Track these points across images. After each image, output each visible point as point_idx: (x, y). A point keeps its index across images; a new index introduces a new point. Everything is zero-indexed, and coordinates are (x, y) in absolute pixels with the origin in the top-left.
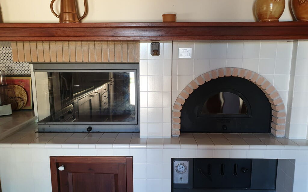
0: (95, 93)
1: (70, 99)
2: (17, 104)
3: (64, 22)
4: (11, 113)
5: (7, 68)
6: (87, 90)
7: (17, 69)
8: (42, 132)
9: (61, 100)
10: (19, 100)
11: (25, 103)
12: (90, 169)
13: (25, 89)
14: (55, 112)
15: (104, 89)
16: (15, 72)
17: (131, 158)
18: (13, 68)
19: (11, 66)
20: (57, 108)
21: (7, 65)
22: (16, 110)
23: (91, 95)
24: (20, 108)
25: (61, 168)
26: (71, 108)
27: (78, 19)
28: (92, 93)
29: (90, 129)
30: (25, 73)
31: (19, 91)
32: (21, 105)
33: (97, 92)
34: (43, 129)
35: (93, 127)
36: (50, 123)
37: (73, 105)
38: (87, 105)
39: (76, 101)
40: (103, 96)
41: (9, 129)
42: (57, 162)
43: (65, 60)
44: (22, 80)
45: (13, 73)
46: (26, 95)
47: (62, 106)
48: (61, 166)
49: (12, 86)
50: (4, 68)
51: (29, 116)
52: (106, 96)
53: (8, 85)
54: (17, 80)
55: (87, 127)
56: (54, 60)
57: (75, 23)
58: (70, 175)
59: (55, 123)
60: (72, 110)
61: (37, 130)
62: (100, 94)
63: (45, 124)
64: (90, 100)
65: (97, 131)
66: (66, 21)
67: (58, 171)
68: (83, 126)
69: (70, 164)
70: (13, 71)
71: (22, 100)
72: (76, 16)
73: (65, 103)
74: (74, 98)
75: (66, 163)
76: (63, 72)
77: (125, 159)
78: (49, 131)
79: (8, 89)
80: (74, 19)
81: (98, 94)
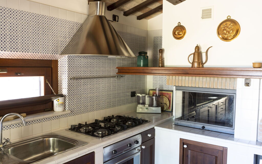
0: (213, 105)
1: (193, 108)
2: (164, 107)
3: (194, 67)
4: (161, 112)
5: (160, 86)
6: (207, 102)
7: (165, 87)
8: (176, 125)
9: (189, 108)
10: (165, 105)
11: (168, 107)
12: (201, 150)
13: (168, 99)
14: (185, 115)
15: (221, 103)
16: (164, 88)
17: (227, 148)
18: (163, 86)
19: (162, 85)
20: (186, 112)
21: (160, 84)
22: (163, 110)
23: (210, 106)
24: (165, 110)
25: (185, 146)
26: (194, 114)
27: (202, 64)
28: (211, 105)
29: (203, 127)
30: (169, 90)
31: (165, 100)
32: (165, 108)
33: (214, 104)
34: (177, 123)
35: (205, 126)
36: (181, 120)
37: (196, 112)
38: (206, 113)
39: (198, 110)
40: (220, 108)
41: (161, 120)
42: (184, 142)
43: (193, 86)
44: (168, 93)
45: (163, 89)
46: (169, 102)
47: (189, 112)
48: (185, 145)
49: (162, 96)
50: (159, 86)
51: (169, 115)
52: (222, 108)
53: (160, 96)
54: (165, 93)
55: (202, 126)
56: (187, 85)
57: (200, 67)
58: (189, 151)
59: (184, 121)
60: (195, 115)
61: (174, 123)
62: (217, 106)
63: (179, 121)
64: (209, 110)
65: (208, 129)
66: (195, 66)
67: (183, 147)
68: (200, 125)
69: (190, 144)
70: (163, 87)
71: (167, 105)
72: (200, 63)
73: (190, 111)
74: (197, 107)
75: (188, 144)
76: (191, 92)
77: (222, 148)
78: (180, 125)
79: (160, 98)
80: (199, 65)
81: (215, 106)
